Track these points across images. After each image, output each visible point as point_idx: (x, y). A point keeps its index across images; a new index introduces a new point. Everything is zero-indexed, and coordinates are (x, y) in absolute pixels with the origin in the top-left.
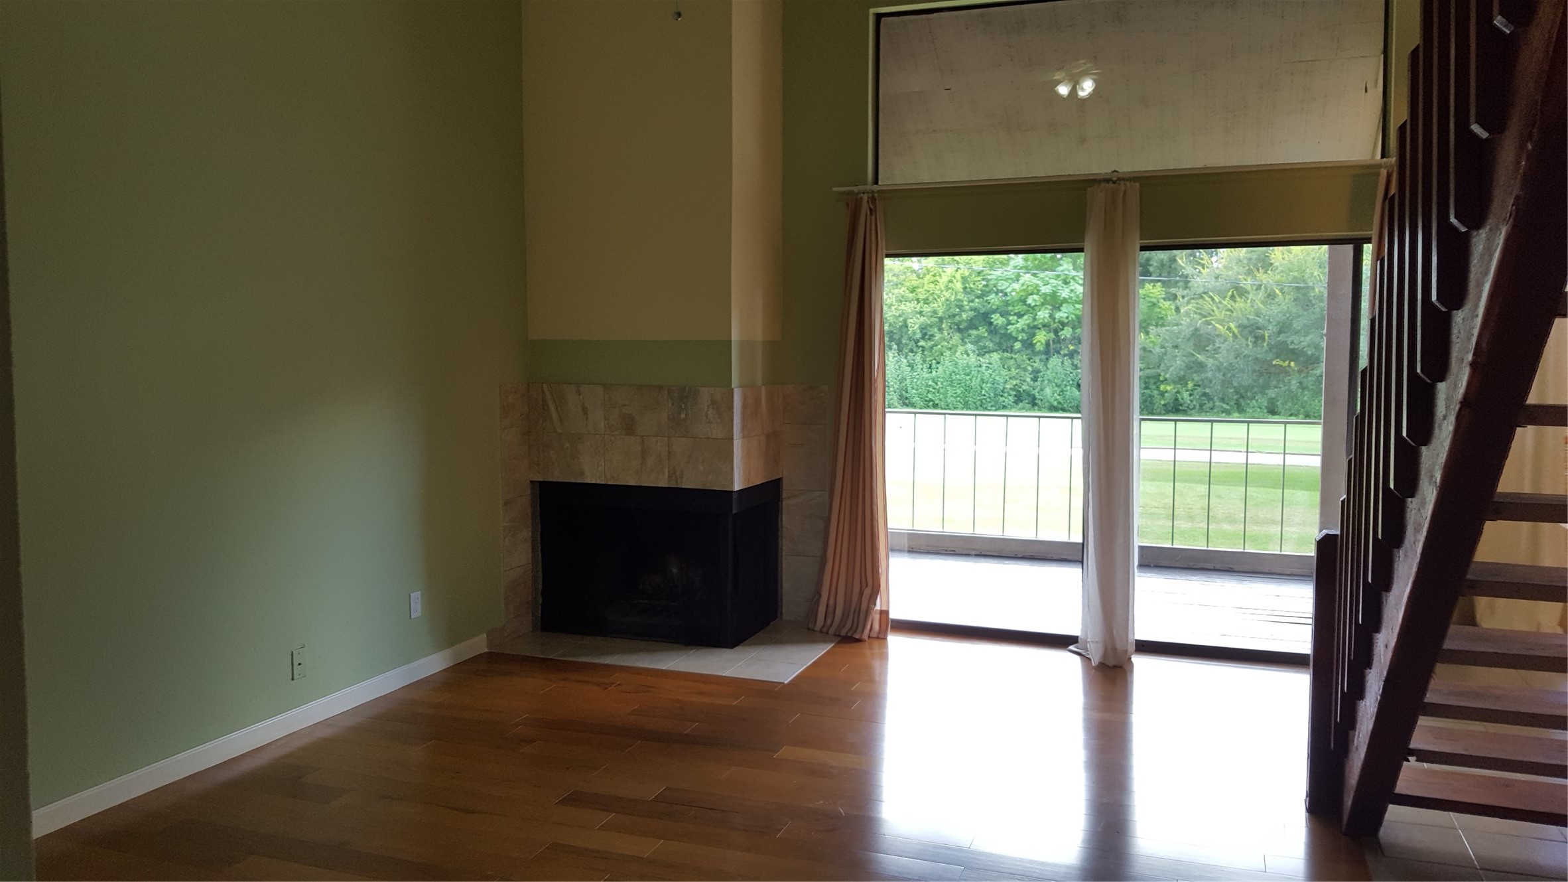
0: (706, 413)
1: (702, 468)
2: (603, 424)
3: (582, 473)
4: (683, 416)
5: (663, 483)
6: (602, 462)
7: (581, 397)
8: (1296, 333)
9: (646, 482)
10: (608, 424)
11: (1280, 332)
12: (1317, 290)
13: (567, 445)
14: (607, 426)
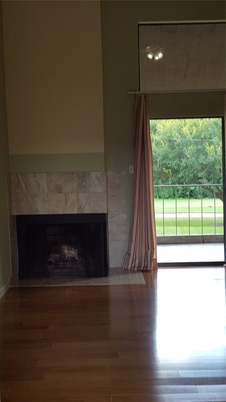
0: (94, 182)
1: (93, 205)
2: (47, 190)
3: (37, 210)
4: (84, 184)
5: (75, 211)
6: (47, 205)
7: (36, 178)
8: (170, 160)
9: (68, 212)
10: (49, 189)
11: (163, 159)
12: (177, 141)
13: (30, 199)
14: (49, 190)
